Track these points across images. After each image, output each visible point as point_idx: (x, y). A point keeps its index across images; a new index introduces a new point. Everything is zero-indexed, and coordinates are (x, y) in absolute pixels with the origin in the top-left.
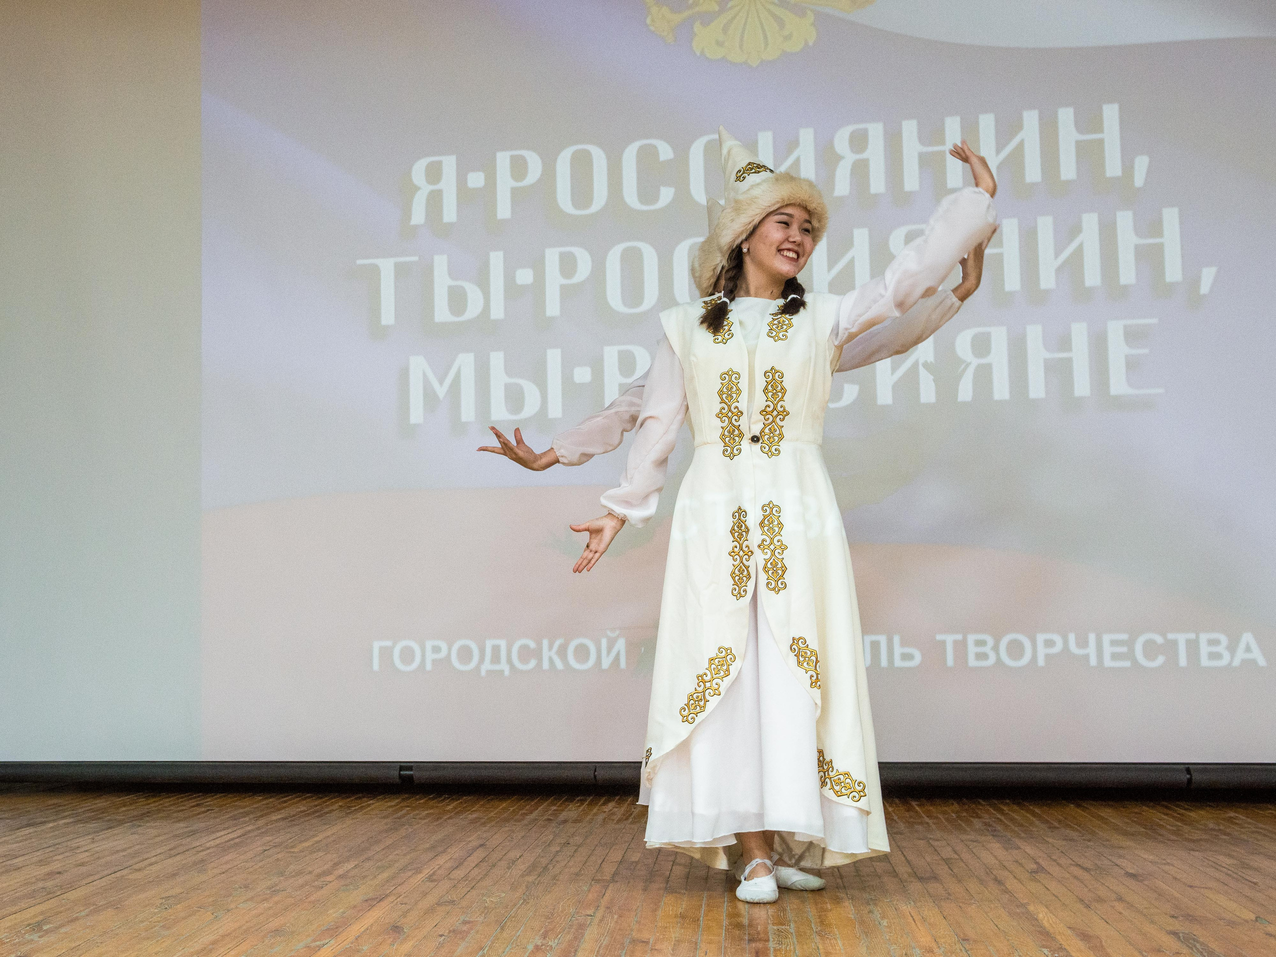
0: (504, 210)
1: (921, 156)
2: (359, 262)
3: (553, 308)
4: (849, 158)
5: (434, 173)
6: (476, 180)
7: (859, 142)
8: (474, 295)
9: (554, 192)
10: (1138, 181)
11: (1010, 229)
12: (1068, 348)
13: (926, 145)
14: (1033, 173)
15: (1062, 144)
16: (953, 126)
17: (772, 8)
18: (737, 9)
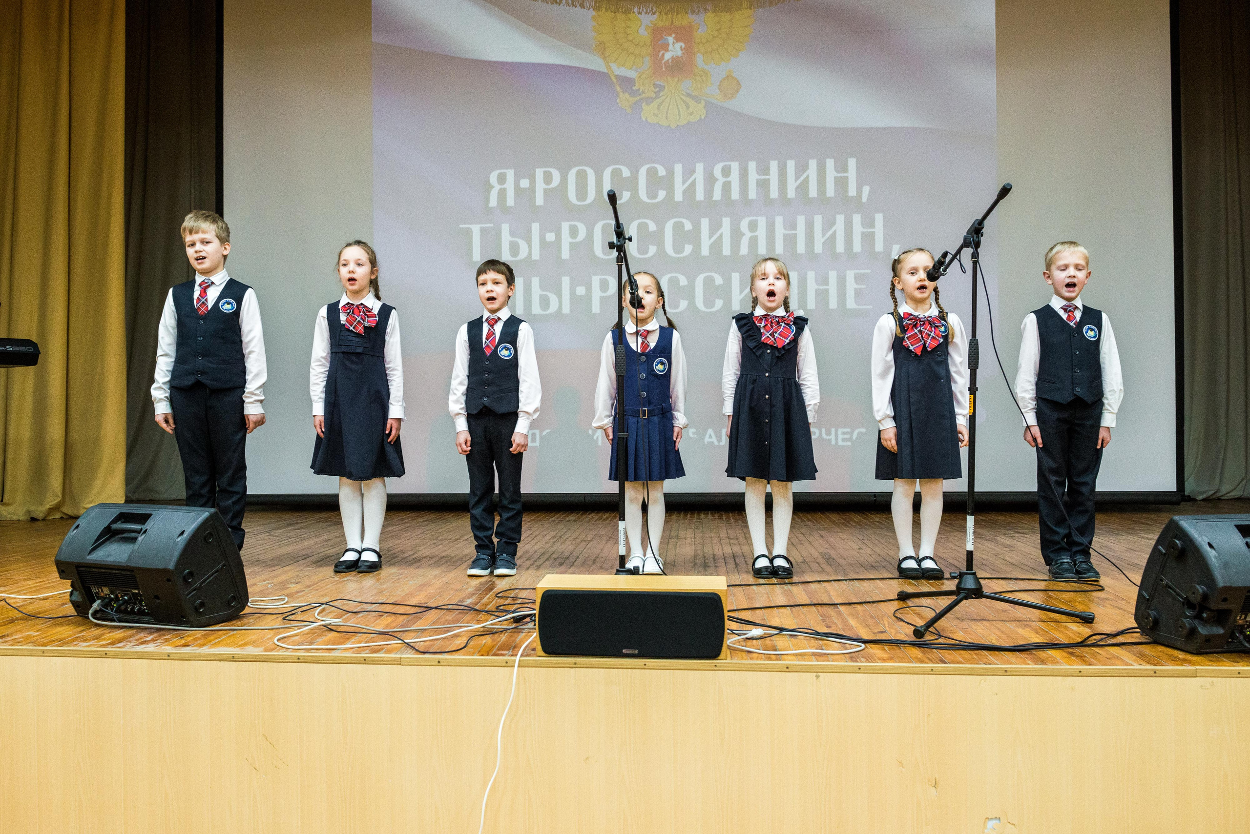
0: (540, 200)
1: (758, 181)
2: (461, 226)
3: (565, 254)
4: (721, 180)
5: (502, 179)
6: (525, 183)
7: (726, 171)
8: (523, 246)
9: (566, 192)
10: (864, 199)
11: (801, 221)
12: (827, 284)
13: (760, 175)
14: (813, 192)
15: (828, 179)
16: (774, 165)
17: (683, 97)
18: (665, 97)
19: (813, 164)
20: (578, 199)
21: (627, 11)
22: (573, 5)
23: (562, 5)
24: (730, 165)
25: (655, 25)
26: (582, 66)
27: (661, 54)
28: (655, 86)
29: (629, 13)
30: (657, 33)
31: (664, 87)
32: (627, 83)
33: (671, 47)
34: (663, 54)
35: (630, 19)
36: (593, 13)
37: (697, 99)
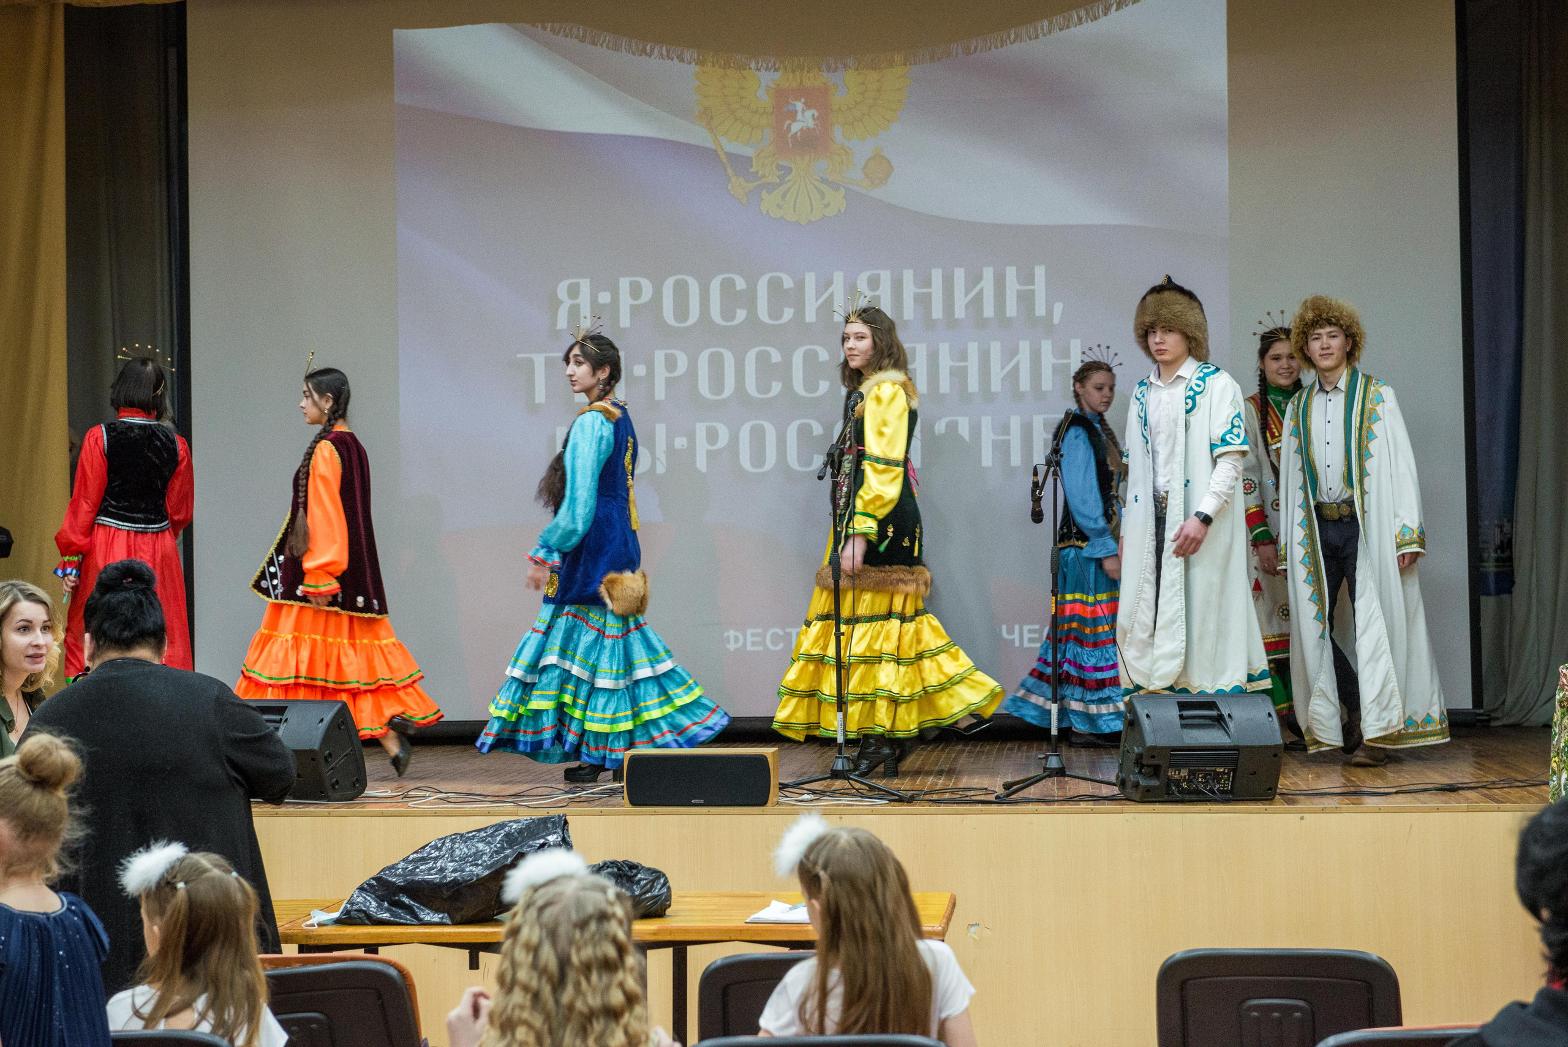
0: (625, 320)
1: (916, 295)
2: (520, 356)
3: (660, 393)
5: (574, 291)
6: (604, 297)
7: (874, 283)
9: (661, 309)
10: (1056, 320)
11: (973, 349)
12: (1008, 434)
13: (919, 288)
14: (989, 311)
15: (1008, 292)
16: (937, 275)
17: (816, 183)
18: (791, 183)
19: (988, 273)
20: (676, 318)
21: (742, 67)
22: (669, 58)
23: (653, 56)
24: (879, 275)
25: (778, 85)
26: (680, 140)
27: (786, 125)
28: (780, 167)
29: (744, 69)
30: (782, 96)
31: (791, 170)
32: (741, 163)
33: (799, 116)
34: (790, 125)
35: (745, 78)
36: (697, 68)
37: (835, 186)
